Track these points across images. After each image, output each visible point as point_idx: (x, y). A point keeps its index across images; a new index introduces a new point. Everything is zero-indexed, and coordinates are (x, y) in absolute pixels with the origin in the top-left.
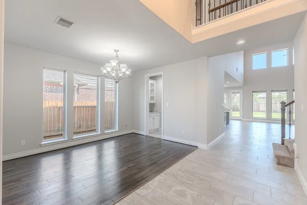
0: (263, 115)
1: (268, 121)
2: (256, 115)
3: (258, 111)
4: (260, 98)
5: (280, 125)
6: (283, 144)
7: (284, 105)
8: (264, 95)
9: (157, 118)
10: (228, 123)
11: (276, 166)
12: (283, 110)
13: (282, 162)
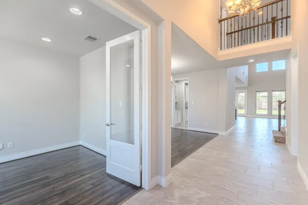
0: (265, 112)
1: (269, 117)
2: (259, 112)
3: (260, 108)
4: (262, 97)
5: (278, 120)
6: (279, 130)
7: (280, 103)
8: (266, 94)
9: (180, 114)
10: (236, 119)
11: (274, 143)
12: (280, 107)
13: (278, 141)
